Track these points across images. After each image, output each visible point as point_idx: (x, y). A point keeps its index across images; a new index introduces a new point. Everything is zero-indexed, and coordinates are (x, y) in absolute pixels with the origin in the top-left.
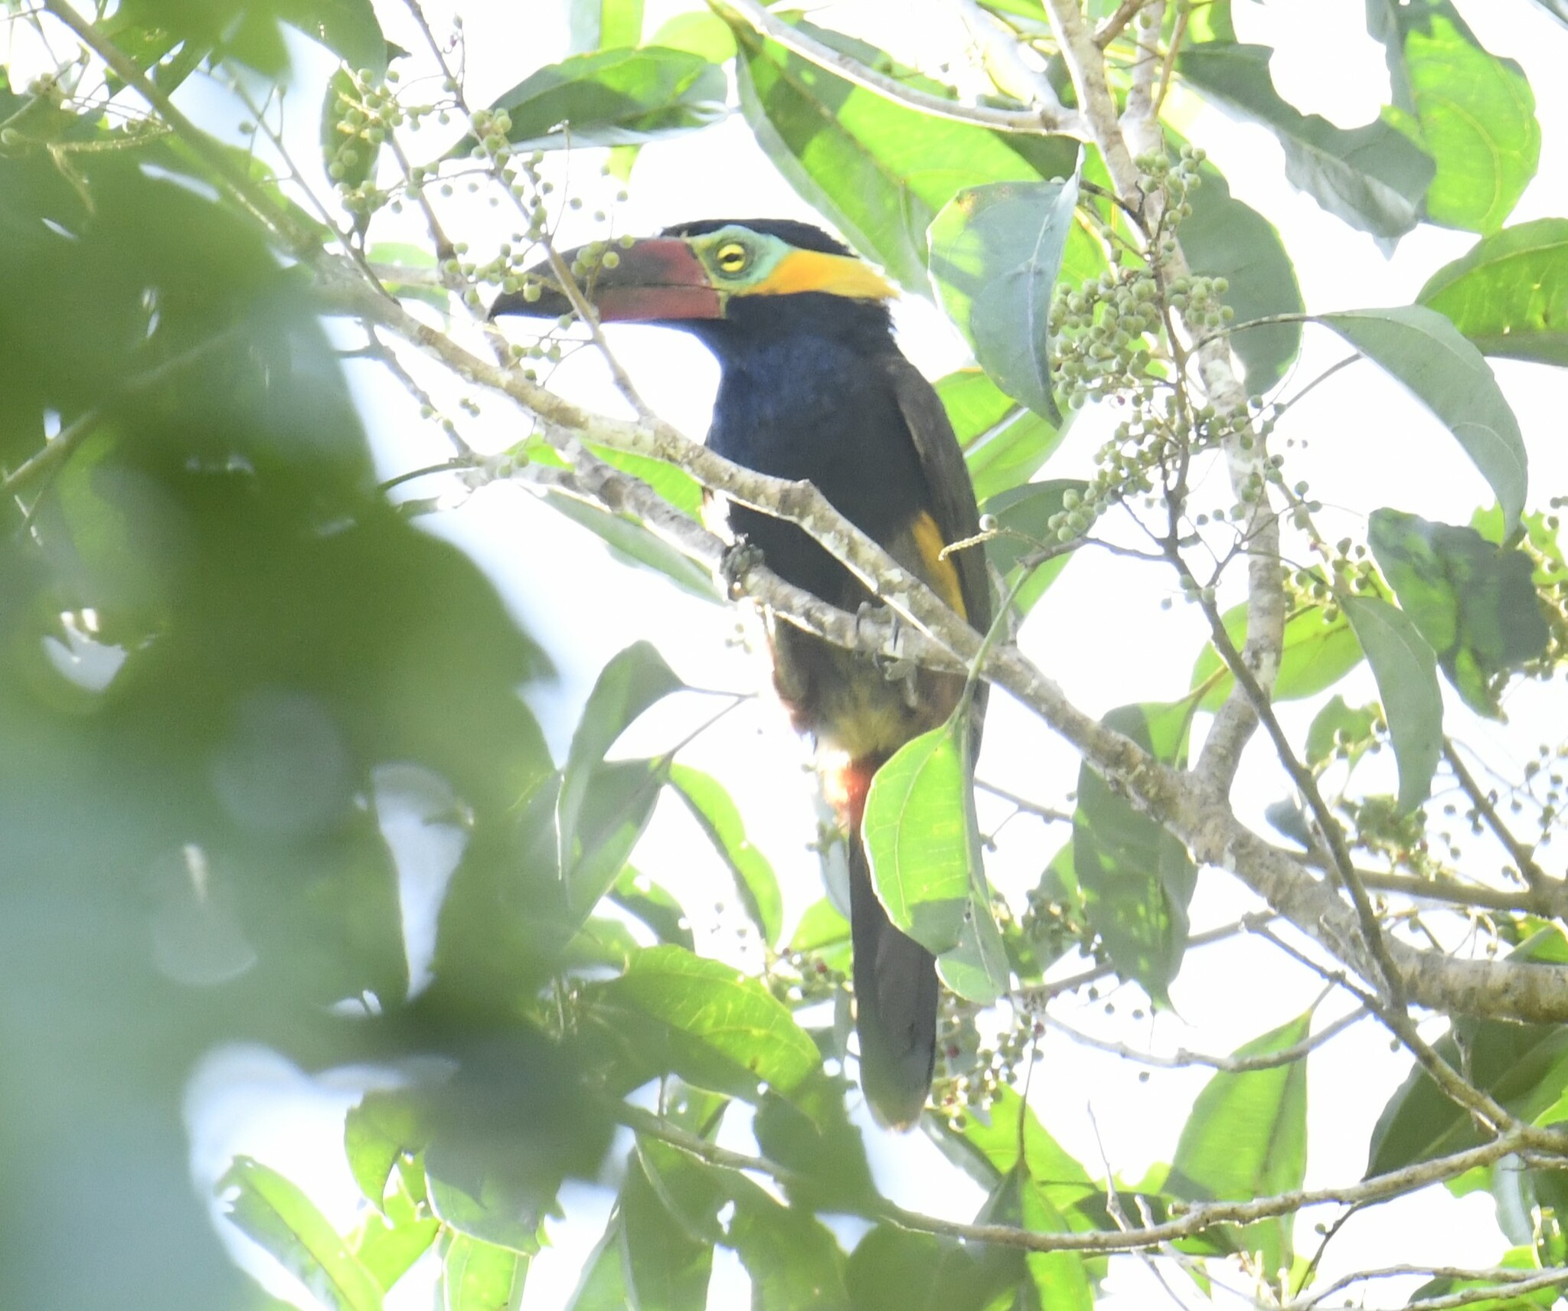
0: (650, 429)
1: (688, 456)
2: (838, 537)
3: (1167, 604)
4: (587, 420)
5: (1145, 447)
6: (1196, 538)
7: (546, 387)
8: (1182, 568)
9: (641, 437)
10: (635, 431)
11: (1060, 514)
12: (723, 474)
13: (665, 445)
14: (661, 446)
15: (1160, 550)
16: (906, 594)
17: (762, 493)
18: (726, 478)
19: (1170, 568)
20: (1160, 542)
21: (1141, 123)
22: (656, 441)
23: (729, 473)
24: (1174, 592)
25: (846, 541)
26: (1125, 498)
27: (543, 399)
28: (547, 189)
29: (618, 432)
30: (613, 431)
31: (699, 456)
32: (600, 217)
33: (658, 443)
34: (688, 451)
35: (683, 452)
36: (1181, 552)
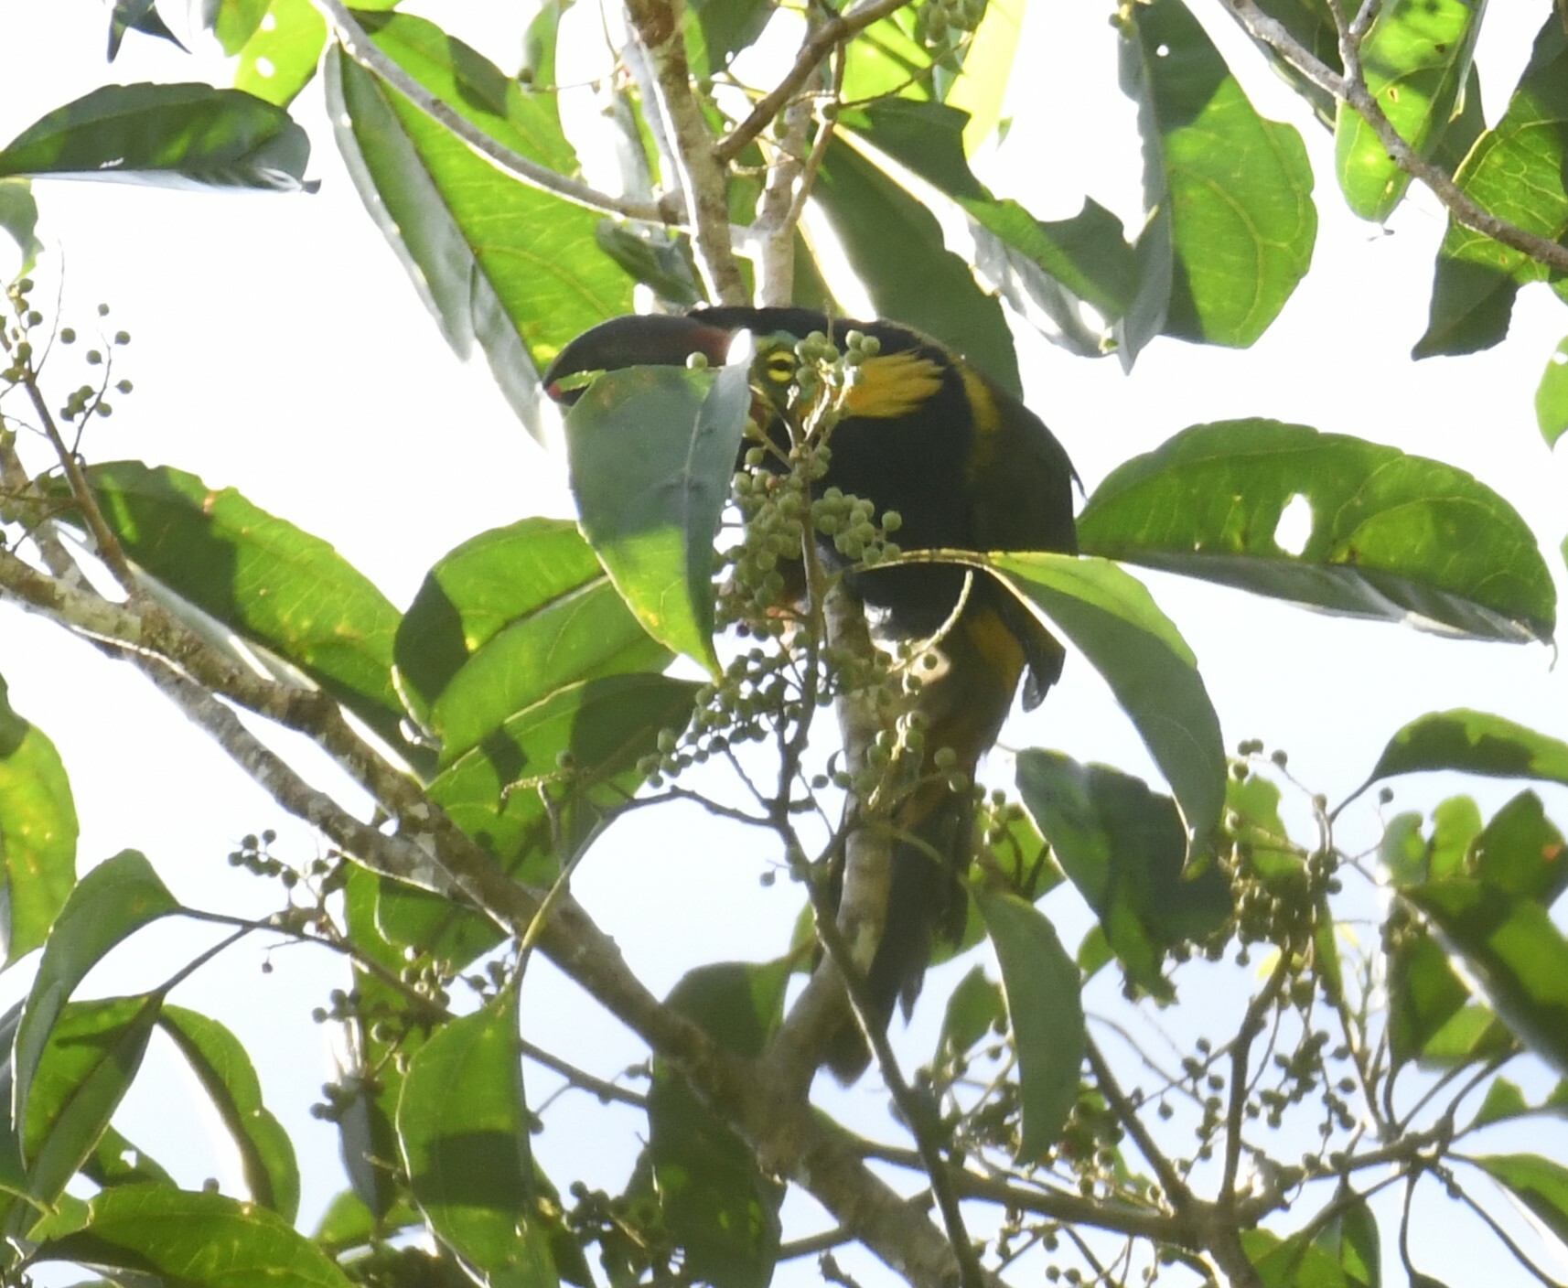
0: (137, 615)
1: (182, 650)
2: (355, 761)
3: (768, 879)
4: (63, 598)
5: (762, 688)
6: (809, 804)
7: (17, 554)
8: (789, 836)
9: (126, 623)
10: (119, 616)
11: (652, 757)
12: (221, 675)
13: (154, 636)
14: (149, 636)
15: (764, 814)
16: (431, 835)
17: (266, 702)
18: (225, 680)
19: (773, 837)
20: (767, 803)
21: (772, 239)
22: (143, 629)
23: (229, 675)
24: (778, 866)
25: (364, 766)
26: (733, 747)
27: (11, 570)
28: (36, 319)
29: (98, 616)
30: (93, 614)
31: (195, 651)
32: (94, 358)
33: (145, 633)
34: (182, 643)
35: (175, 645)
36: (793, 819)
